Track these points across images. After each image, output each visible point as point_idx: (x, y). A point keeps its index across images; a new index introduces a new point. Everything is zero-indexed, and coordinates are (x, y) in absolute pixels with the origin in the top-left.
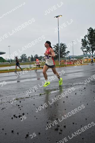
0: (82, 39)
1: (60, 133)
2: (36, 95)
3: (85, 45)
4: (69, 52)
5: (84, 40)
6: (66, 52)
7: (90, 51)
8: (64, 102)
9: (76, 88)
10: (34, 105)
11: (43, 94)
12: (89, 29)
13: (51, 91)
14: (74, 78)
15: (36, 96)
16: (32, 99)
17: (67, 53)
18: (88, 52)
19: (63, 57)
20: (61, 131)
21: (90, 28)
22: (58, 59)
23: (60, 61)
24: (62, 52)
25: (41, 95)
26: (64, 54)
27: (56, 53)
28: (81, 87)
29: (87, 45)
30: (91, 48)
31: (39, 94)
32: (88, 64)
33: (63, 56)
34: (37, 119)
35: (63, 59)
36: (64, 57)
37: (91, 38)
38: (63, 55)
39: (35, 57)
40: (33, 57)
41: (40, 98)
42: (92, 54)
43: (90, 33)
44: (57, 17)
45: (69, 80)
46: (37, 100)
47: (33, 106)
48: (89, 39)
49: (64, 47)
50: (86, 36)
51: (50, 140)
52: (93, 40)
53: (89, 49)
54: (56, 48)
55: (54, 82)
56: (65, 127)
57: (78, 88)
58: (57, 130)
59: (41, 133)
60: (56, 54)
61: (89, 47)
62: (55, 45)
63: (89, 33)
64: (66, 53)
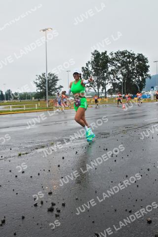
0: (83, 68)
1: (57, 216)
2: (12, 155)
3: (87, 76)
4: (61, 87)
5: (85, 69)
6: (57, 87)
7: (95, 86)
8: (59, 166)
9: (76, 144)
10: (10, 171)
11: (23, 154)
12: (93, 52)
13: (37, 149)
14: (71, 128)
15: (13, 157)
16: (7, 163)
17: (59, 88)
18: (92, 88)
19: (52, 95)
20: (59, 211)
21: (96, 51)
22: (44, 97)
23: (49, 101)
24: (51, 86)
25: (20, 155)
26: (54, 90)
27: (41, 88)
28: (84, 142)
29: (90, 76)
30: (97, 81)
31: (17, 154)
32: (92, 107)
33: (53, 93)
34: (17, 194)
35: (53, 98)
36: (54, 95)
37: (96, 65)
38: (52, 91)
39: (6, 94)
40: (4, 93)
41: (20, 159)
42: (97, 91)
43: (95, 58)
44: (44, 30)
45: (64, 131)
46: (14, 163)
47: (10, 173)
48: (93, 68)
49: (54, 78)
50: (89, 62)
51: (41, 228)
52: (99, 69)
53: (93, 84)
54: (41, 80)
55: (41, 134)
56: (64, 205)
57: (79, 144)
58: (51, 210)
59: (26, 216)
60: (42, 90)
61: (93, 81)
62: (40, 76)
63: (93, 58)
64: (57, 89)
